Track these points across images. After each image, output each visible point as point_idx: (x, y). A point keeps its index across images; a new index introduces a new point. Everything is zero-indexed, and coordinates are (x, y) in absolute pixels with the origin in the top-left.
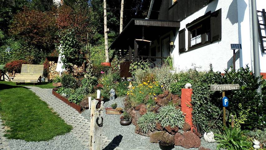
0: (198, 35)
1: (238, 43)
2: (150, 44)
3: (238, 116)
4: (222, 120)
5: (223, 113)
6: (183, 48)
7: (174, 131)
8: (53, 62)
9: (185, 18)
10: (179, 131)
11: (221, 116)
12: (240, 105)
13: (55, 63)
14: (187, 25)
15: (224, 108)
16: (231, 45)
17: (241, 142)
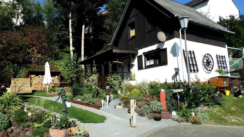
0: (151, 59)
1: (178, 68)
2: (123, 64)
3: (184, 103)
4: (177, 106)
5: (177, 103)
6: (142, 67)
7: (160, 113)
8: (34, 76)
9: (142, 48)
10: (162, 112)
11: (177, 104)
12: (185, 98)
13: (36, 76)
14: (144, 53)
15: (178, 100)
16: (175, 68)
17: (188, 114)
